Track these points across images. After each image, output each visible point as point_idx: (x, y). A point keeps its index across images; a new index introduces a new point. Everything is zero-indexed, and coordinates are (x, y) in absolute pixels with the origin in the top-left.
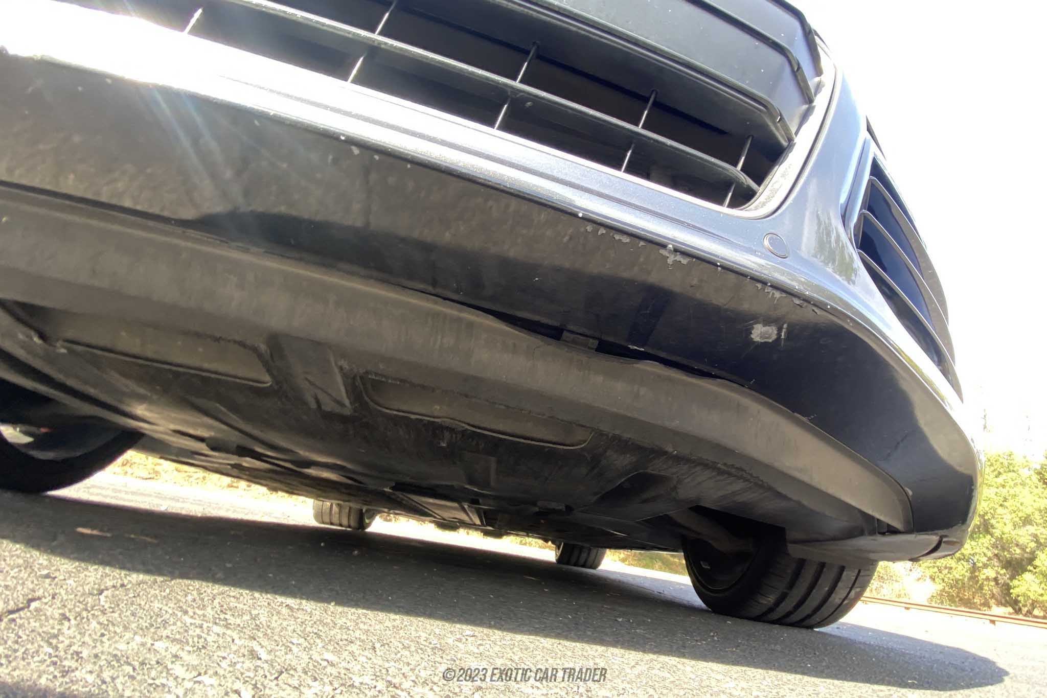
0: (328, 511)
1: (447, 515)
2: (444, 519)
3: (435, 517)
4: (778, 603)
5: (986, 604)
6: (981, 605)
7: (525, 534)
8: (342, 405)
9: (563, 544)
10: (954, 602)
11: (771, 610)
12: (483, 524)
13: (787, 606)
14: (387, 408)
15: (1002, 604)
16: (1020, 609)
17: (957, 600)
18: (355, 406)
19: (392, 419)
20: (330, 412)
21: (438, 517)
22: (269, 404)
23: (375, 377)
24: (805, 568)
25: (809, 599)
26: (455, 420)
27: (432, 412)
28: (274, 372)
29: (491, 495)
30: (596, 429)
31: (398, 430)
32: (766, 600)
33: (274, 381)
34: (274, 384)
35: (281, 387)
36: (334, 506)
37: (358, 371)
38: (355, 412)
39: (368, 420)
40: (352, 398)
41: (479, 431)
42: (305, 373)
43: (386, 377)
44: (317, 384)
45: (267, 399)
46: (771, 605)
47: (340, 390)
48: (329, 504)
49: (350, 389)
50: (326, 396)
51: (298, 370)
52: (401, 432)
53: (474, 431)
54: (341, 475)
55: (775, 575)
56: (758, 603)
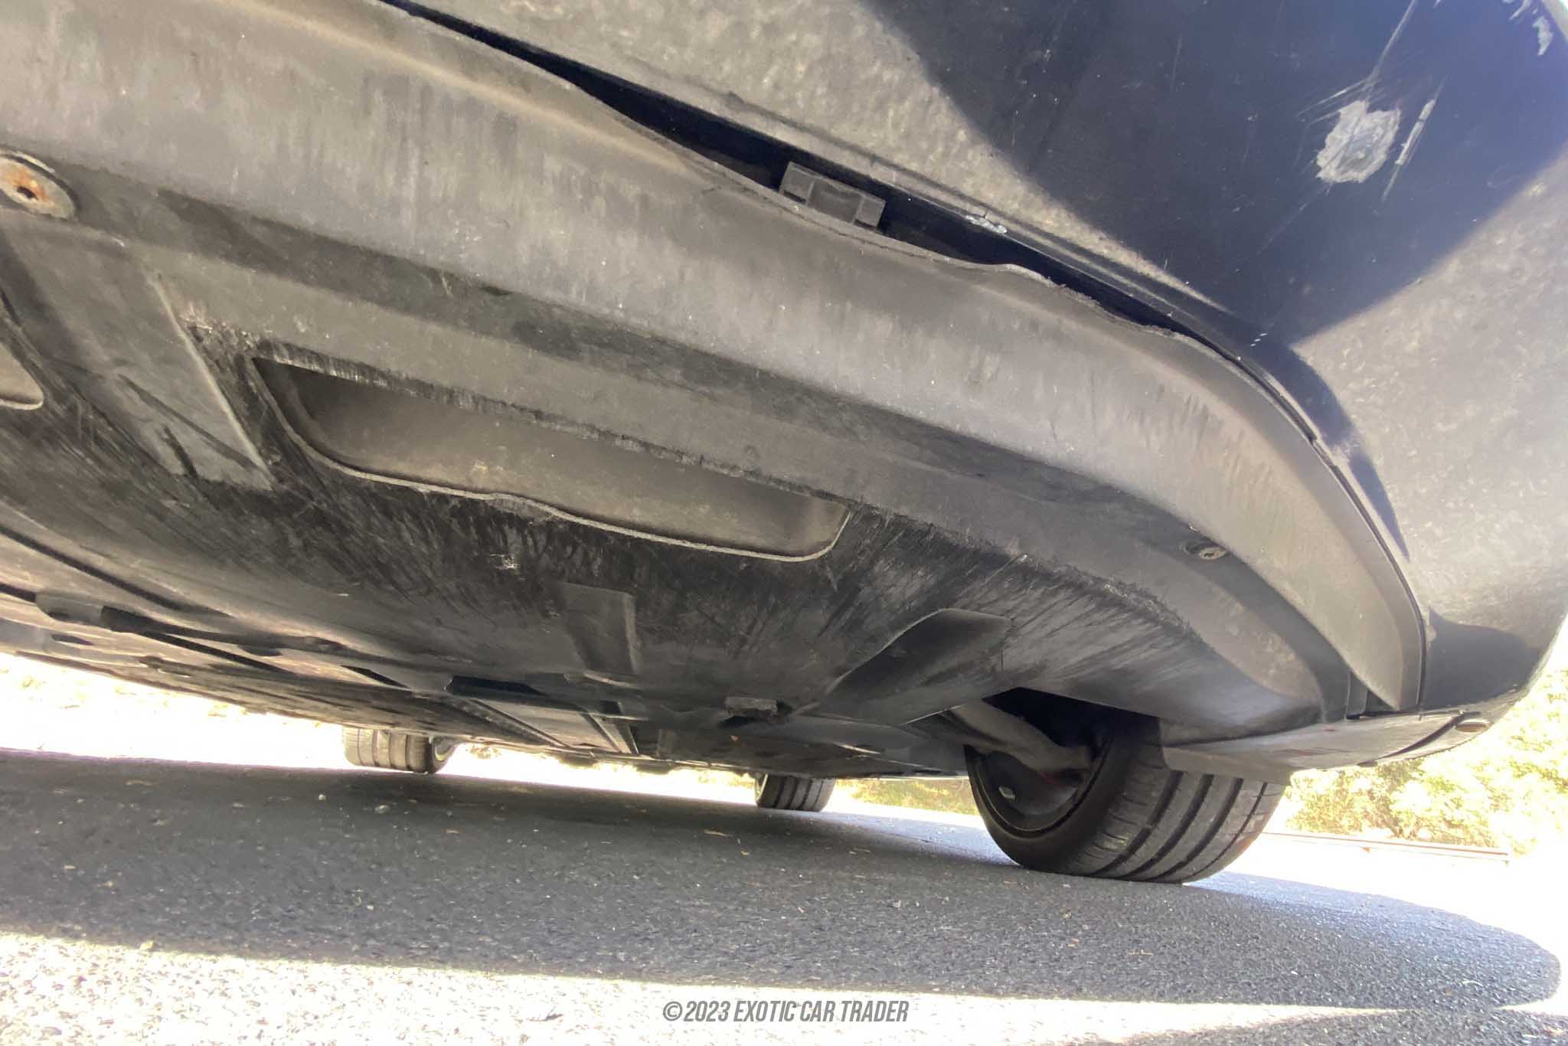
0: (369, 743)
1: (572, 739)
2: (567, 747)
3: (553, 745)
4: (1133, 849)
5: (1357, 827)
6: (1351, 827)
7: (706, 764)
8: (246, 463)
9: (766, 776)
10: (1316, 826)
11: (1123, 858)
12: (634, 753)
13: (1143, 854)
14: (356, 469)
15: (1378, 825)
16: (1401, 831)
17: (1319, 823)
18: (276, 464)
19: (373, 495)
20: (221, 484)
21: (557, 744)
22: (68, 468)
23: (291, 359)
24: (1180, 787)
25: (1184, 837)
26: (528, 498)
27: (470, 480)
28: (33, 357)
29: (637, 692)
30: (856, 503)
31: (397, 530)
32: (1115, 844)
33: (49, 394)
34: (50, 400)
35: (72, 410)
36: (379, 735)
37: (241, 342)
38: (281, 481)
39: (319, 502)
40: (259, 436)
41: (585, 522)
42: (120, 362)
43: (319, 358)
44: (161, 398)
45: (55, 450)
46: (1123, 850)
47: (223, 413)
48: (368, 731)
49: (242, 405)
50: (195, 435)
51: (97, 352)
52: (406, 535)
53: (573, 525)
54: (350, 668)
55: (1132, 801)
56: (1103, 848)
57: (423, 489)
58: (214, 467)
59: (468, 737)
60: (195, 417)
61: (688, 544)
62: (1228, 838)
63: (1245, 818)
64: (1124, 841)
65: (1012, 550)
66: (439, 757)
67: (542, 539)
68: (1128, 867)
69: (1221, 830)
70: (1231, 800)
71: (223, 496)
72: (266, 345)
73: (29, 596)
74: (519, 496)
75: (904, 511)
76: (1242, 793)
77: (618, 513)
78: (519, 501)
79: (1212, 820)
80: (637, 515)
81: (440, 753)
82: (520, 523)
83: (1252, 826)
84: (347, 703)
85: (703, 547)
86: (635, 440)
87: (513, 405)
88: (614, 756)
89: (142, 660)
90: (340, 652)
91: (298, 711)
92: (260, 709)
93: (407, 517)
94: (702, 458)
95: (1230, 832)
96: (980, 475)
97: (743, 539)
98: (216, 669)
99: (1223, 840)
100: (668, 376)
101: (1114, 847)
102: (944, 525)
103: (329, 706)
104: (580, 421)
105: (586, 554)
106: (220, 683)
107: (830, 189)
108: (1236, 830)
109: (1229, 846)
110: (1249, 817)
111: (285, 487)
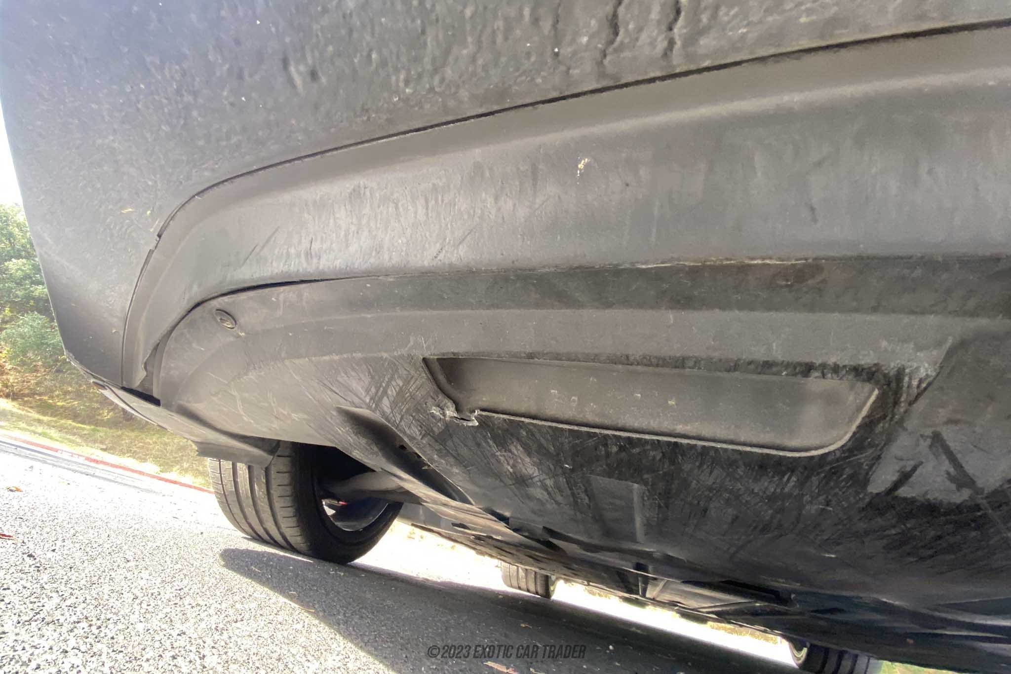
0: (515, 574)
20: (907, 499)
36: (521, 570)
48: (514, 568)
50: (945, 467)
51: (939, 415)
58: (925, 488)
66: (551, 588)
81: (551, 585)
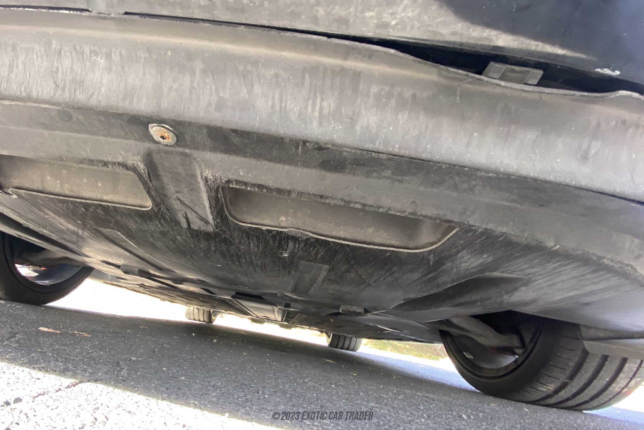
0: (192, 312)
1: (261, 315)
2: (258, 317)
3: (252, 316)
4: (557, 392)
7: (309, 327)
8: (207, 222)
9: (332, 335)
11: (549, 396)
12: (282, 321)
13: (563, 394)
14: (242, 222)
18: (218, 223)
19: (246, 232)
20: (197, 231)
21: (254, 315)
22: (152, 227)
23: (236, 185)
24: (587, 360)
25: (590, 388)
26: (300, 229)
27: (279, 224)
28: (153, 193)
29: (302, 300)
30: (464, 224)
31: (249, 243)
32: (546, 389)
33: (154, 204)
34: (154, 207)
35: (160, 209)
36: (195, 309)
37: (221, 181)
38: (217, 228)
39: (227, 235)
40: (215, 214)
41: (323, 238)
42: (177, 192)
43: (246, 184)
44: (186, 203)
45: (150, 222)
46: (550, 392)
47: (205, 206)
48: (191, 308)
49: (213, 203)
50: (194, 214)
51: (171, 189)
52: (252, 245)
53: (317, 239)
54: (201, 288)
55: (556, 367)
56: (537, 390)
57: (264, 228)
58: (197, 224)
59: (224, 311)
60: (196, 209)
61: (365, 246)
62: (618, 390)
63: (629, 380)
64: (551, 387)
65: (550, 243)
66: (213, 318)
67: (302, 245)
68: (552, 401)
69: (613, 385)
70: (620, 369)
71: (197, 235)
72: (229, 181)
73: (118, 267)
74: (297, 229)
75: (490, 226)
76: (627, 366)
77: (334, 234)
78: (296, 230)
79: (608, 379)
80: (342, 234)
81: (214, 316)
82: (295, 239)
83: (633, 384)
84: (191, 299)
85: (372, 247)
86: (360, 203)
87: (313, 194)
88: (275, 321)
89: (138, 285)
90: (204, 284)
91: (174, 301)
92: (164, 300)
93: (255, 238)
94: (389, 208)
95: (618, 386)
96: (542, 206)
97: (388, 242)
98: (160, 288)
99: (614, 391)
100: (384, 174)
101: (545, 390)
102: (512, 233)
103: (184, 299)
104: (338, 198)
105: (318, 250)
106: (156, 292)
107: (514, 71)
108: (622, 385)
109: (618, 394)
110: (631, 379)
111: (218, 230)
